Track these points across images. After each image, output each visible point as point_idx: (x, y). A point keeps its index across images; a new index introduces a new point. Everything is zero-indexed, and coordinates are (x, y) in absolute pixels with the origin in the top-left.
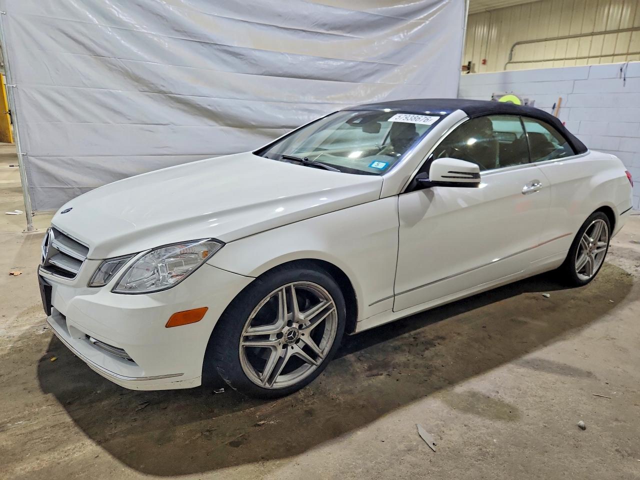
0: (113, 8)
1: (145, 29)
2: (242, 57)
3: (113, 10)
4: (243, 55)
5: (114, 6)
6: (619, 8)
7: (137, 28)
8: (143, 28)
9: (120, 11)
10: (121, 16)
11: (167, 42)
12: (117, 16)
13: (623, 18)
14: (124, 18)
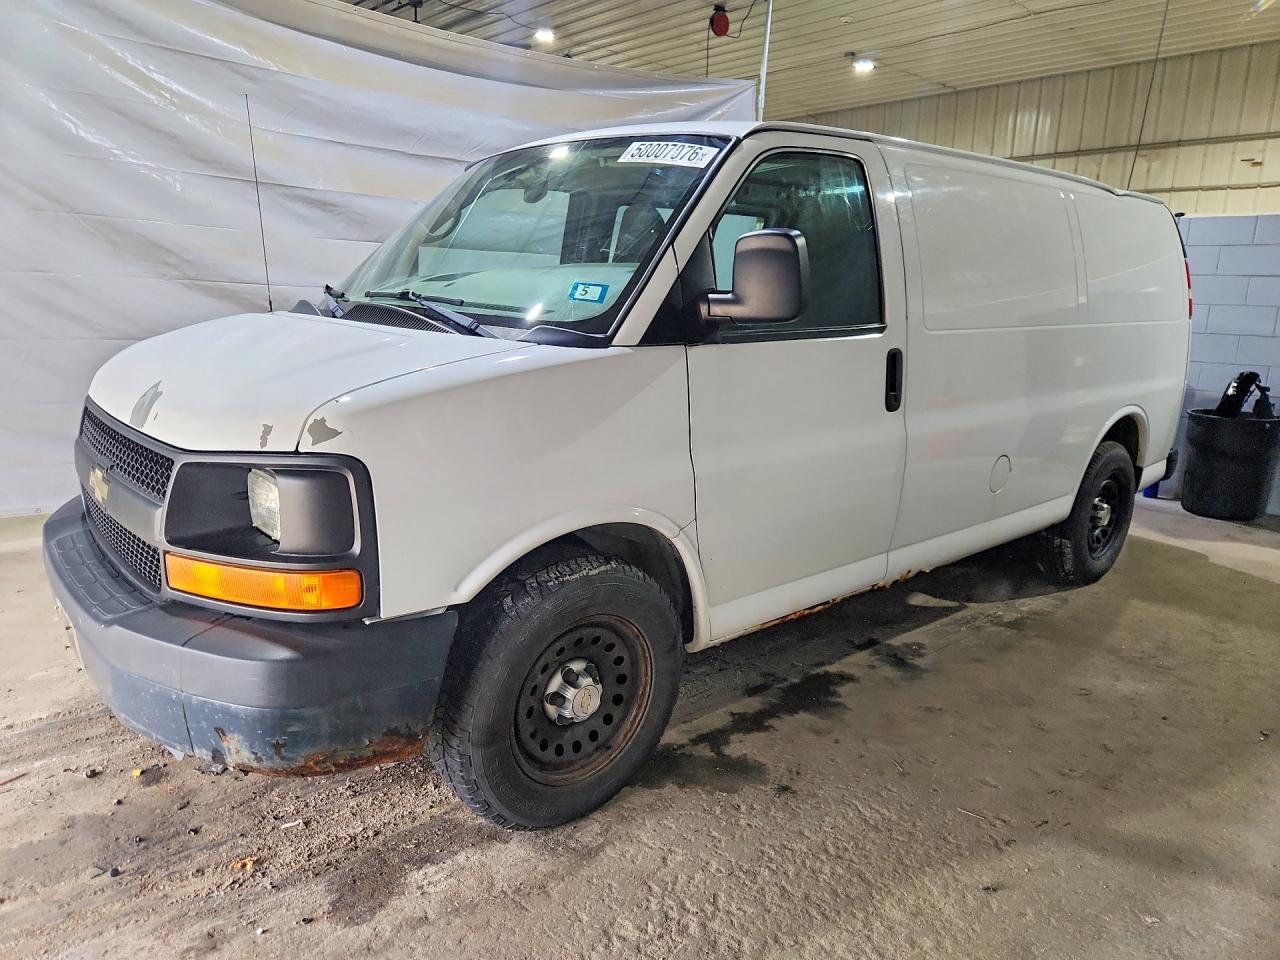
0: (64, 117)
1: (133, 157)
2: (333, 208)
3: (65, 122)
4: (335, 206)
5: (67, 114)
6: (1031, 117)
7: (117, 155)
8: (130, 155)
9: (79, 123)
10: (82, 134)
11: (180, 181)
12: (75, 132)
13: (1038, 135)
14: (90, 136)
